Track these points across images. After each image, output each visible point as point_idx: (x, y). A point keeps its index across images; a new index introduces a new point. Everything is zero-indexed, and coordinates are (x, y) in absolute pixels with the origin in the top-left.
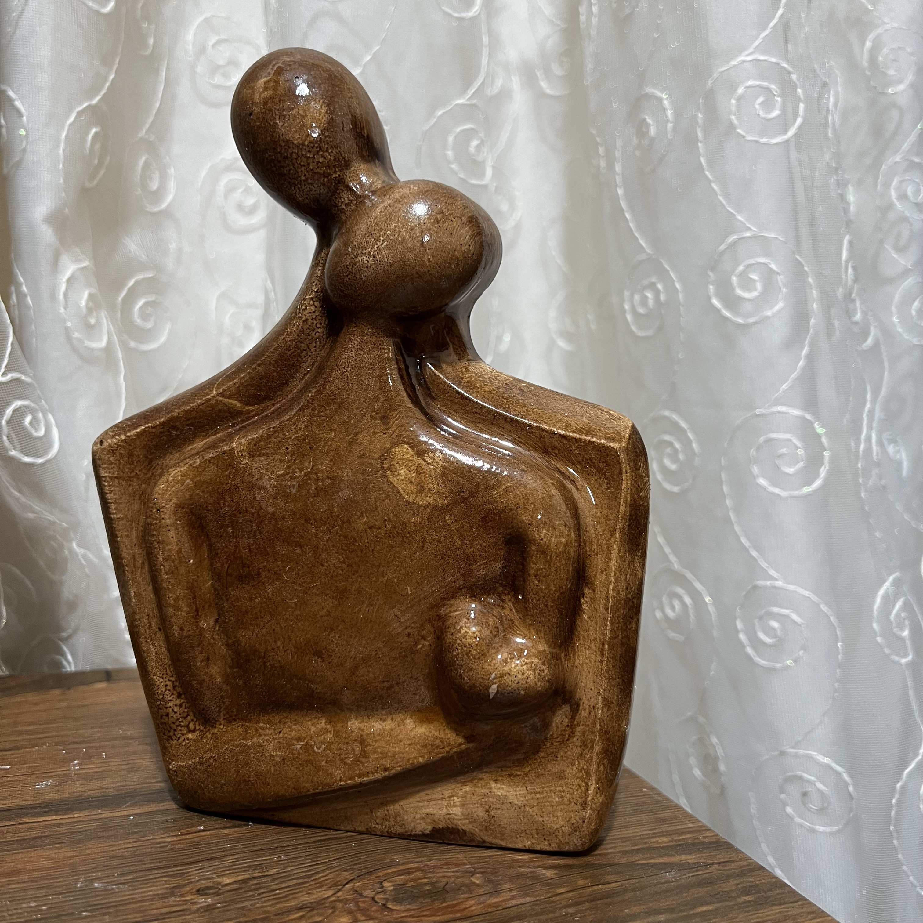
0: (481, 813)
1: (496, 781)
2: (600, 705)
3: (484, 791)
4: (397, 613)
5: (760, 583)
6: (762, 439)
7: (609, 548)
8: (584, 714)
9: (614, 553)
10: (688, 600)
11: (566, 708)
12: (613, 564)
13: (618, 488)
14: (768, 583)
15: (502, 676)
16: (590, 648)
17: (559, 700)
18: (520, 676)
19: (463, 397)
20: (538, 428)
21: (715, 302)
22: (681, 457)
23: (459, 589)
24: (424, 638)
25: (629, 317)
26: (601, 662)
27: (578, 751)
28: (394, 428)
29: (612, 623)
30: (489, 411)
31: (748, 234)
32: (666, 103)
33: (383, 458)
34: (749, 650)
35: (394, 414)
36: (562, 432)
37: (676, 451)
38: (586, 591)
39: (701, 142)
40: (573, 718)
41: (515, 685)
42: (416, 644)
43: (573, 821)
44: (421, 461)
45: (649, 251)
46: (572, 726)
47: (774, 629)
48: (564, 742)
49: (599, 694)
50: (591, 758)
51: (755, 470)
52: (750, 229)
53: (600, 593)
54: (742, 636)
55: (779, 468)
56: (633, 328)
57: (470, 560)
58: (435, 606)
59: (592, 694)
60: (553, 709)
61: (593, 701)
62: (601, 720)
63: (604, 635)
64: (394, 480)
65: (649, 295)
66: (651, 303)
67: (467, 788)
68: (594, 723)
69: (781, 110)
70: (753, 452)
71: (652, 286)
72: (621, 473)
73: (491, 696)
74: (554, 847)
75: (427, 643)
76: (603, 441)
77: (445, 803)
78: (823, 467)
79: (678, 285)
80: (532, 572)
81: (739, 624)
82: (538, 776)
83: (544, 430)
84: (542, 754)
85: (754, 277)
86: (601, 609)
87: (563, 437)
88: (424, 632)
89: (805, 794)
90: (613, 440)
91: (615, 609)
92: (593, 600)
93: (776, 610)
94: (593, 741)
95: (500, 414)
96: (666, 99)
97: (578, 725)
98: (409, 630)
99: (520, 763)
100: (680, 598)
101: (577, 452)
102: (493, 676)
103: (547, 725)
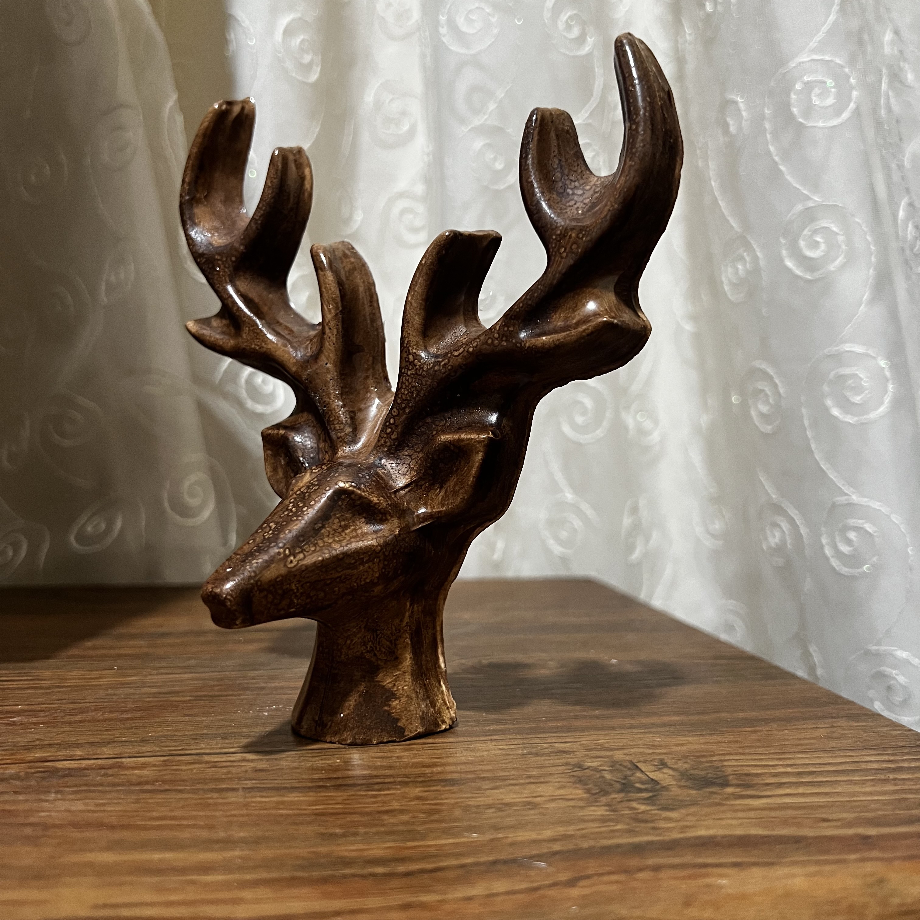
5: (837, 500)
6: (832, 375)
10: (785, 526)
14: (844, 499)
21: (788, 263)
22: (771, 401)
25: (726, 288)
31: (812, 204)
32: (742, 106)
34: (834, 562)
37: (767, 396)
39: (768, 133)
45: (738, 230)
47: (851, 540)
51: (829, 402)
52: (813, 200)
54: (828, 551)
55: (848, 400)
56: (730, 296)
65: (740, 267)
66: (741, 272)
69: (835, 99)
70: (826, 388)
71: (741, 259)
78: (887, 396)
79: (759, 254)
81: (824, 541)
85: (819, 239)
89: (889, 688)
93: (852, 522)
96: (742, 102)
100: (779, 526)
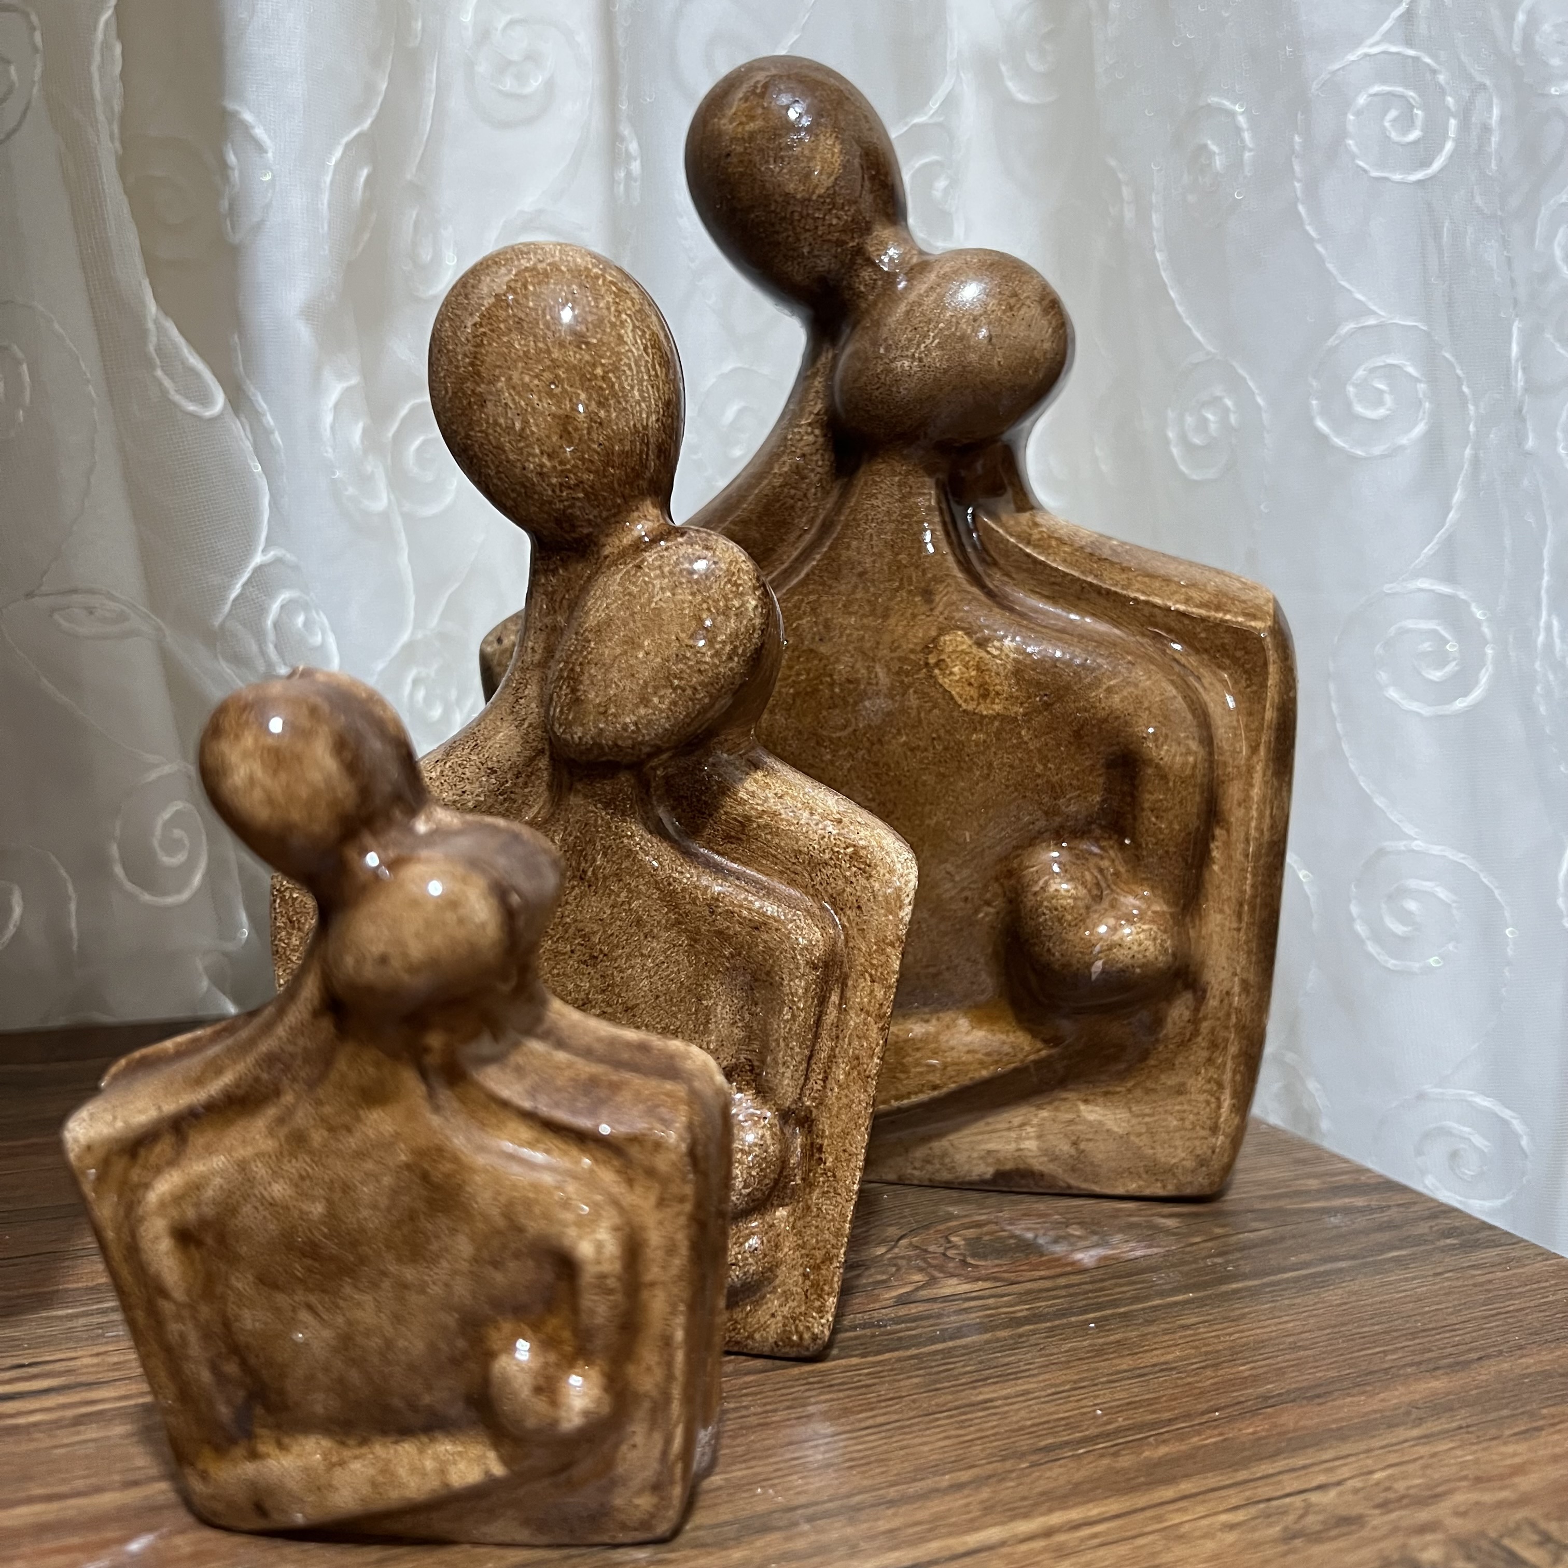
0: (1065, 1147)
1: (1086, 1101)
2: (1237, 989)
3: (1070, 1116)
4: (949, 867)
5: (1388, 844)
6: (1392, 631)
7: (1250, 770)
8: (1213, 1003)
9: (1258, 778)
11: (1188, 997)
12: (1256, 792)
13: (1263, 685)
14: (1401, 845)
15: (1110, 948)
16: (1221, 911)
17: (1179, 985)
18: (1135, 947)
19: (1035, 561)
20: (1147, 603)
21: (1321, 424)
23: (1040, 833)
24: (988, 903)
25: (1175, 451)
26: (1239, 930)
27: (1205, 1054)
28: (940, 608)
29: (1254, 875)
30: (1075, 580)
31: (1372, 321)
32: (1242, 120)
33: (926, 650)
34: (1371, 948)
35: (941, 587)
36: (1182, 608)
38: (1218, 832)
39: (1299, 181)
40: (1197, 1010)
41: (1128, 961)
42: (977, 911)
43: (1199, 1152)
44: (983, 654)
45: (1210, 348)
46: (1195, 1021)
47: (1410, 913)
48: (1185, 1043)
49: (1235, 974)
50: (1224, 1064)
51: (1383, 676)
52: (1373, 313)
53: (1238, 834)
54: (1360, 928)
55: (1419, 673)
56: (1183, 468)
57: (1056, 790)
58: (1004, 858)
59: (1224, 975)
60: (1169, 997)
61: (1226, 985)
62: (1238, 1011)
63: (1243, 892)
64: (945, 682)
65: (1211, 416)
66: (1213, 427)
67: (1044, 1114)
68: (1228, 1015)
69: (1422, 130)
70: (1378, 649)
71: (1215, 402)
72: (1265, 664)
73: (1094, 977)
74: (1170, 1190)
75: (992, 910)
76: (1240, 619)
77: (1013, 1135)
78: (1484, 671)
79: (1260, 400)
80: (1146, 805)
81: (1354, 909)
82: (1148, 1091)
83: (1155, 606)
84: (1152, 1062)
85: (1381, 386)
86: (1238, 856)
87: (1183, 614)
88: (988, 895)
89: (1454, 1154)
90: (1254, 617)
91: (1257, 856)
92: (1227, 844)
93: (1412, 883)
94: (1226, 1040)
95: (1091, 584)
96: (1242, 113)
97: (1205, 1018)
98: (967, 893)
99: (1122, 1076)
101: (1203, 635)
102: (1098, 948)
103: (1158, 1022)
